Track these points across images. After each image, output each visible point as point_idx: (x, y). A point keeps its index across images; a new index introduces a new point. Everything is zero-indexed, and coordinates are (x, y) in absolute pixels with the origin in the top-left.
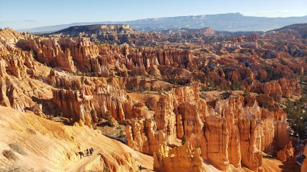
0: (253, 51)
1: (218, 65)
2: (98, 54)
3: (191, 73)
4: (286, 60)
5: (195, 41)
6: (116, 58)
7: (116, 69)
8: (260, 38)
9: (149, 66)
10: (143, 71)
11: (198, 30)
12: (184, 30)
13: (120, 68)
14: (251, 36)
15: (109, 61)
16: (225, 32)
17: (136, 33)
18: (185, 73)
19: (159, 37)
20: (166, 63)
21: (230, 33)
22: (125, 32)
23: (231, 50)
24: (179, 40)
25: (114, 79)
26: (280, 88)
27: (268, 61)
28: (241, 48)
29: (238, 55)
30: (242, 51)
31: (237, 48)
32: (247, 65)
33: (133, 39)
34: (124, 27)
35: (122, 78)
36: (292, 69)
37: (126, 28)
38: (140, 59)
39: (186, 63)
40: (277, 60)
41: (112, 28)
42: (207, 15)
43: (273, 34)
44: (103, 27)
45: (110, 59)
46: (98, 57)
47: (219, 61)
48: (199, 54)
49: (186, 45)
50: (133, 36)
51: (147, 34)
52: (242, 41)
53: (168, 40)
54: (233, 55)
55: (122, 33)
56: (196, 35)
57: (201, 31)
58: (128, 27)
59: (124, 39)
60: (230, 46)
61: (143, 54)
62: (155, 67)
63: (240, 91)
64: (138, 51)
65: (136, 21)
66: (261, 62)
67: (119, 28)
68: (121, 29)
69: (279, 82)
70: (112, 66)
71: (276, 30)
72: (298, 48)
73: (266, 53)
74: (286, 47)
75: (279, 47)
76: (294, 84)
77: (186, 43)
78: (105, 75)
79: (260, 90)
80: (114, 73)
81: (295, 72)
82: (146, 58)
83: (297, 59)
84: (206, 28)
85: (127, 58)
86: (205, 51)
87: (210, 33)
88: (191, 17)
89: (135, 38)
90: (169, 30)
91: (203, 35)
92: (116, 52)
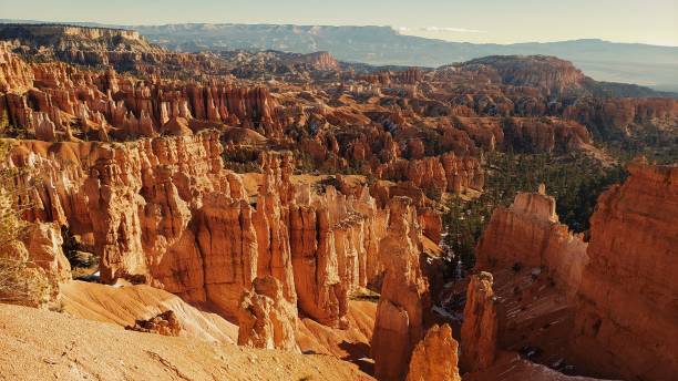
0: (406, 101)
1: (327, 125)
2: (31, 86)
3: (265, 139)
4: (463, 119)
5: (294, 80)
6: (82, 97)
7: (79, 123)
8: (426, 78)
9: (166, 120)
10: (148, 128)
11: (303, 57)
12: (271, 55)
13: (88, 122)
14: (409, 75)
15: (60, 102)
16: (359, 66)
17: (155, 51)
18: (253, 138)
19: (212, 64)
20: (210, 114)
21: (369, 68)
22: (129, 48)
23: (362, 98)
24: (259, 74)
25: (65, 144)
26: (443, 172)
27: (430, 122)
28: (382, 96)
29: (372, 108)
30: (383, 102)
31: (373, 95)
32: (386, 128)
33: (148, 66)
34: (124, 35)
35: (87, 144)
36: (473, 138)
37: (131, 38)
38: (144, 104)
39: (256, 118)
40: (446, 120)
41: (96, 35)
42: (324, 27)
43: (451, 73)
44: (70, 32)
45: (64, 99)
46: (30, 91)
47: (329, 118)
48: (292, 103)
49: (269, 85)
50: (147, 58)
51: (185, 56)
52: (389, 82)
53: (234, 72)
54: (362, 108)
55: (121, 49)
56: (297, 66)
57: (309, 58)
58: (136, 36)
59: (124, 64)
60: (360, 89)
61: (155, 93)
62: (182, 122)
63: (358, 177)
64: (142, 84)
65: (160, 27)
66: (416, 122)
67: (114, 38)
68: (118, 40)
69: (441, 161)
70: (70, 117)
71: (456, 65)
72: (491, 100)
73: (430, 108)
74: (470, 98)
75: (458, 97)
76: (470, 165)
77: (272, 82)
78: (44, 135)
79: (401, 175)
80: (70, 132)
81: (478, 145)
82: (160, 102)
83: (485, 120)
84: (319, 53)
85: (110, 99)
86: (308, 97)
87: (328, 64)
88: (290, 27)
89: (153, 62)
90: (237, 52)
91: (312, 69)
92: (82, 83)
